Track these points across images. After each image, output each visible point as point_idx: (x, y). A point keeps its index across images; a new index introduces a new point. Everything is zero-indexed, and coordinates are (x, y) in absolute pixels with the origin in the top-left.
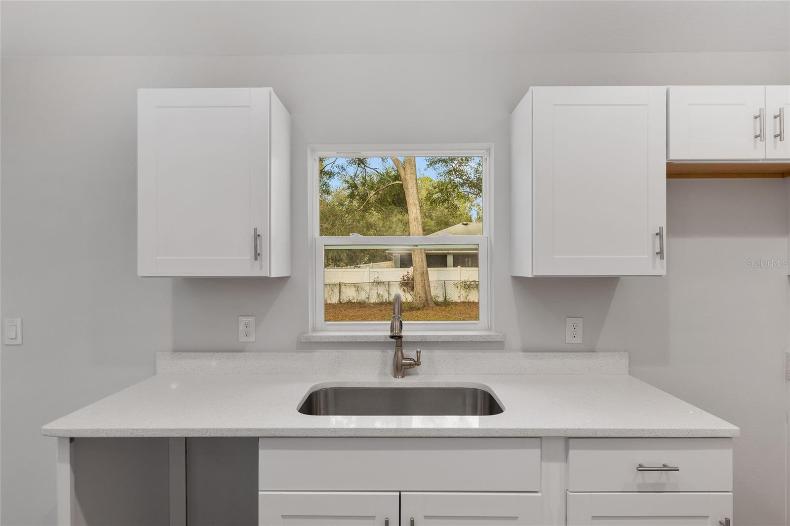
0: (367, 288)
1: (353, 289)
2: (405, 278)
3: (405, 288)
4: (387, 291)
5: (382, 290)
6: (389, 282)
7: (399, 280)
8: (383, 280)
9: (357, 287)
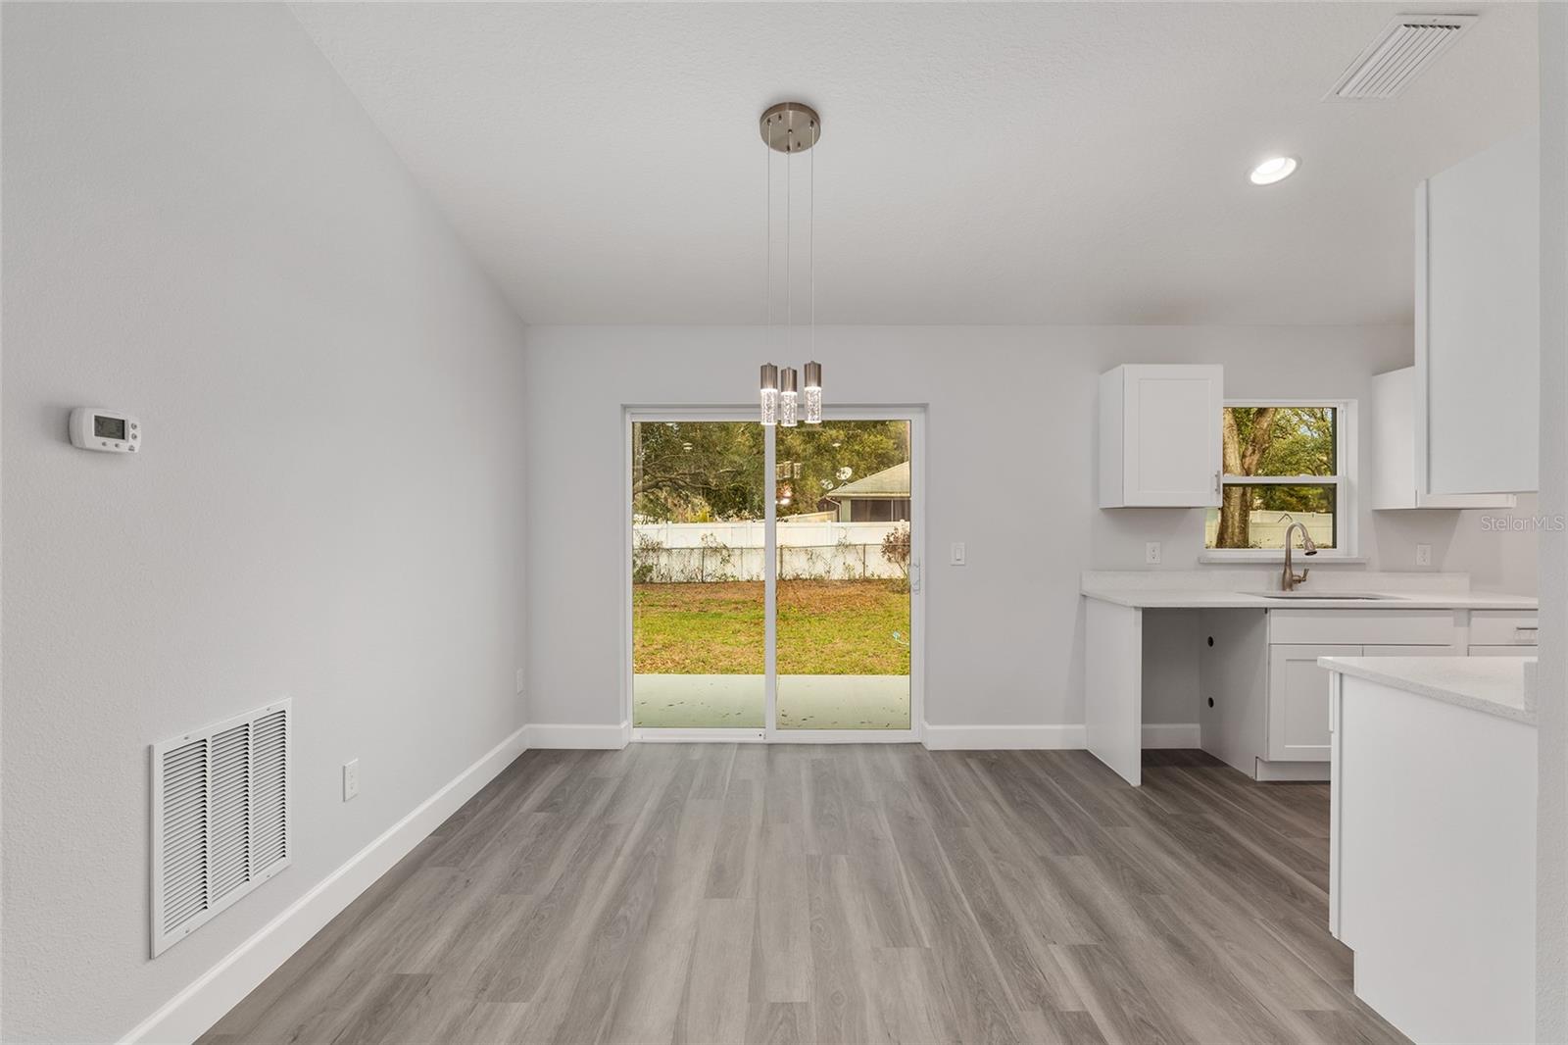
0: (828, 554)
1: (803, 557)
2: (892, 539)
3: (891, 555)
4: (860, 560)
5: (851, 559)
6: (865, 545)
7: (882, 542)
8: (853, 543)
9: (810, 552)
